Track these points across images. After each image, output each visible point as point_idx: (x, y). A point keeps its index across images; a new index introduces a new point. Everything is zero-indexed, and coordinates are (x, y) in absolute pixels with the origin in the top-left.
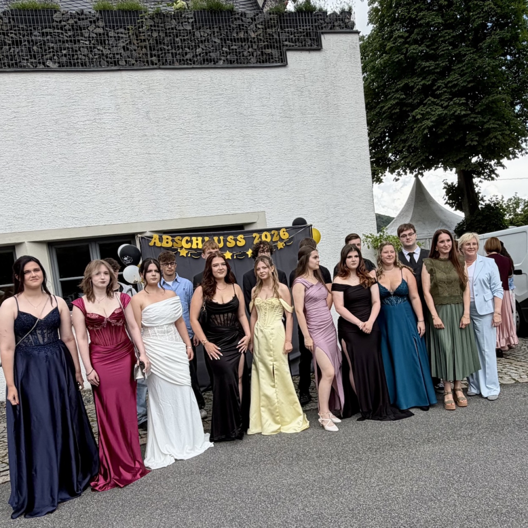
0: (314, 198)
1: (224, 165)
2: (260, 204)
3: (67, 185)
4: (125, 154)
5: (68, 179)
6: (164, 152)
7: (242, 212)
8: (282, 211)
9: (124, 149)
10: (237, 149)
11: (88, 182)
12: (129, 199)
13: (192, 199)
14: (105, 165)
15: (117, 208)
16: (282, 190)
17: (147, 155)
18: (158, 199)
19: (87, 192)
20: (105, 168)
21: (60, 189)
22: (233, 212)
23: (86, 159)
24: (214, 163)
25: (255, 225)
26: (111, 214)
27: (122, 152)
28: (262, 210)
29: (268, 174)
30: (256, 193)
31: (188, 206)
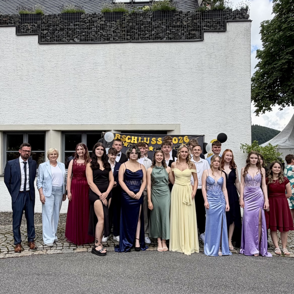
0: (211, 118)
1: (159, 96)
2: (178, 120)
3: (75, 102)
4: (106, 87)
5: (76, 99)
6: (127, 87)
7: (167, 123)
8: (190, 125)
9: (106, 85)
10: (168, 88)
11: (86, 101)
12: (105, 111)
13: (139, 114)
14: (95, 93)
15: (98, 116)
16: (192, 112)
17: (117, 88)
18: (120, 113)
19: (84, 106)
20: (95, 94)
21: (71, 104)
22: (161, 123)
23: (86, 89)
24: (154, 94)
25: (173, 132)
26: (94, 119)
27: (105, 86)
28: (178, 123)
29: (184, 103)
30: (176, 113)
31: (136, 117)
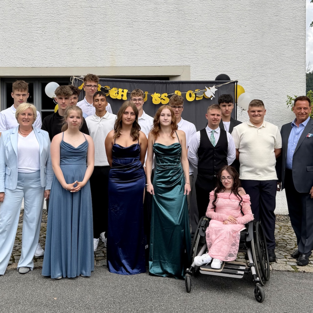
2: (186, 59)
7: (168, 65)
13: (124, 50)
15: (59, 53)
26: (53, 58)
28: (187, 64)
